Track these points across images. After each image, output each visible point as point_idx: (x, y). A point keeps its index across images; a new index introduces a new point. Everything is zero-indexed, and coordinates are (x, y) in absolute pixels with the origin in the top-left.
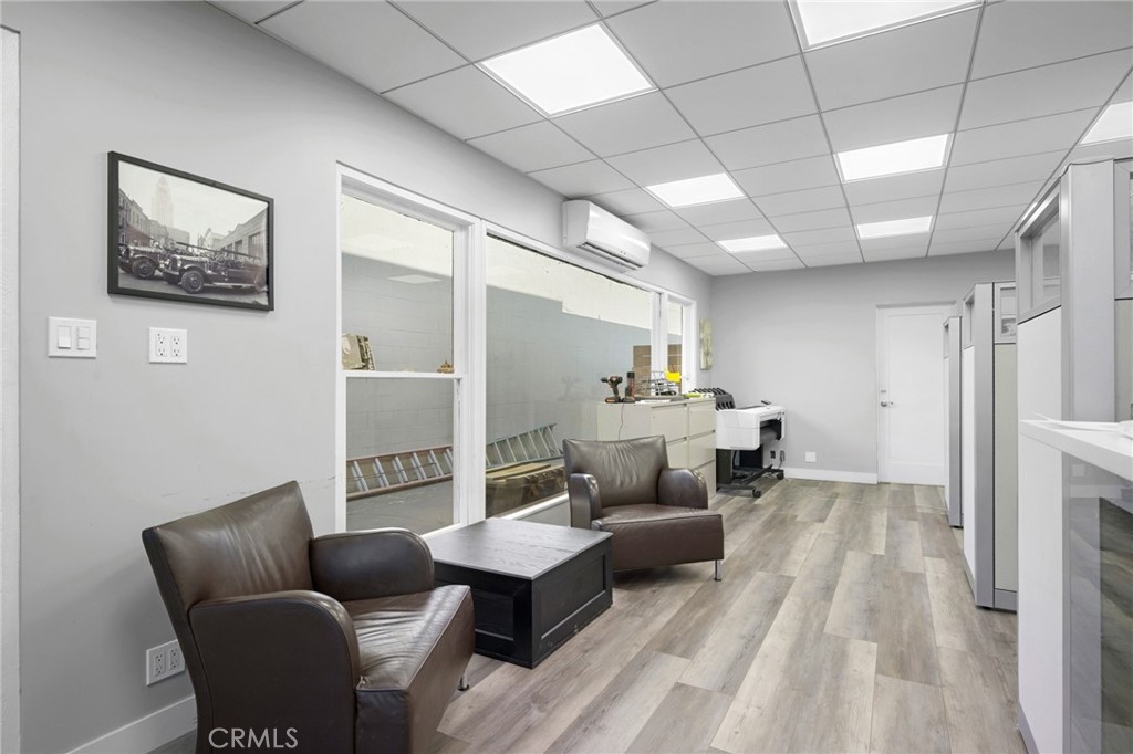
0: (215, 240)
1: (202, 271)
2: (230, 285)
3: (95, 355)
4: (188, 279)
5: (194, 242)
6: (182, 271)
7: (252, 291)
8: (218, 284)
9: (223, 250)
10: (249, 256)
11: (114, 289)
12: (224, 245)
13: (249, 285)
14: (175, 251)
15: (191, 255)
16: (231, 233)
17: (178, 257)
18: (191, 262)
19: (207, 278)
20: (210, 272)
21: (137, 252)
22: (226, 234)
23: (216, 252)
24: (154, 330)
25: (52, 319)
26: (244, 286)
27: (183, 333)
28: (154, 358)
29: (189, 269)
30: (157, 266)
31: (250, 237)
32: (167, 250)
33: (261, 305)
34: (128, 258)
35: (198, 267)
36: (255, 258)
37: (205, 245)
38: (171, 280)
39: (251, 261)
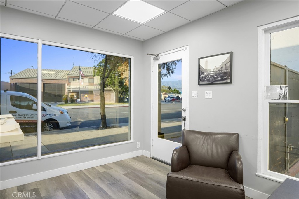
0: (217, 69)
1: (214, 77)
2: (220, 79)
3: (197, 97)
4: (211, 79)
5: (212, 71)
6: (210, 78)
7: (226, 79)
8: (217, 79)
9: (218, 70)
10: (225, 70)
11: (199, 84)
12: (219, 69)
13: (225, 78)
14: (209, 74)
15: (212, 74)
16: (220, 66)
17: (209, 75)
18: (212, 75)
19: (215, 78)
20: (215, 77)
21: (210, 76)
22: (219, 66)
23: (217, 72)
24: (206, 91)
25: (192, 91)
26: (224, 78)
27: (211, 92)
28: (206, 98)
29: (211, 77)
30: (205, 78)
31: (225, 65)
32: (207, 74)
33: (228, 82)
34: (208, 78)
35: (213, 77)
36: (226, 70)
37: (215, 71)
38: (208, 81)
39: (225, 71)
